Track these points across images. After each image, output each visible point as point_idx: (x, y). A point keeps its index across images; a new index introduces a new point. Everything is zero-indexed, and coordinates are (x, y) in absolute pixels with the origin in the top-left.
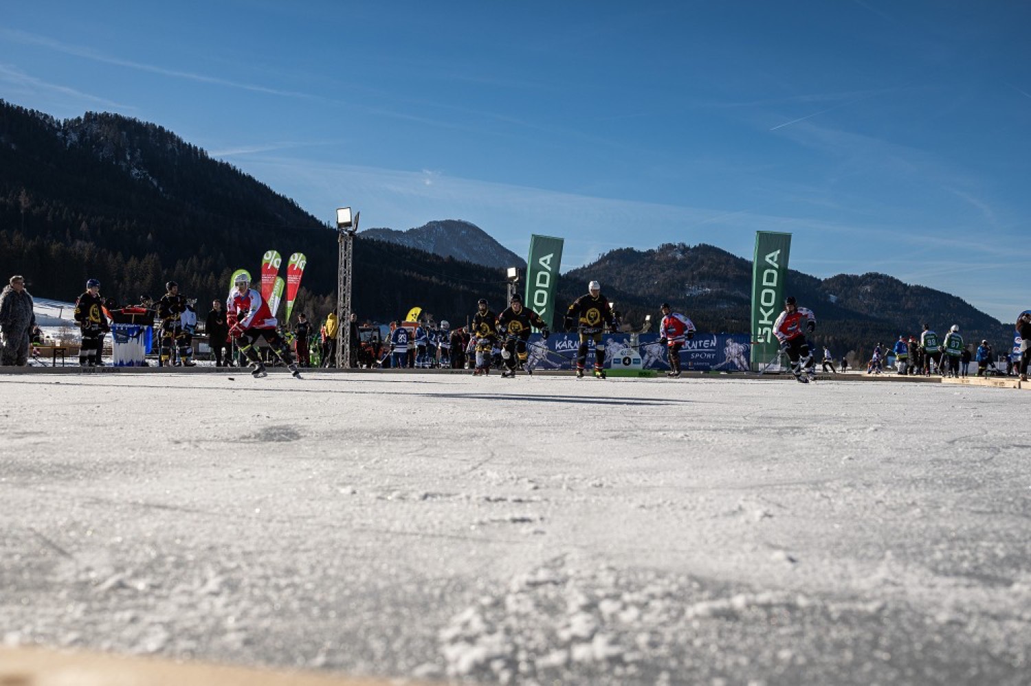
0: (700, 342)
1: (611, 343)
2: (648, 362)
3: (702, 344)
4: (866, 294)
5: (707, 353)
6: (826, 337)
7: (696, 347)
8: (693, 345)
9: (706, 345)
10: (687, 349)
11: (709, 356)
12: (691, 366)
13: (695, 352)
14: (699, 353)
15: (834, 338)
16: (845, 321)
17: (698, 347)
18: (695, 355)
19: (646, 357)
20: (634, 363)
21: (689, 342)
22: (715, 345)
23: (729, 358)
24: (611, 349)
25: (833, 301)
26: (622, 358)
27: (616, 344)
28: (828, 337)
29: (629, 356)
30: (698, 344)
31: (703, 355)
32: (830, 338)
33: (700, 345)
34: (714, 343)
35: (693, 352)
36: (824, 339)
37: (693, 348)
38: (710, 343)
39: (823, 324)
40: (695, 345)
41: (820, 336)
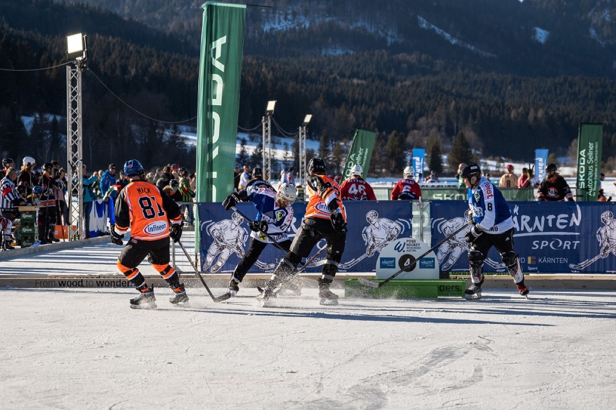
0: (551, 217)
1: (374, 220)
2: (448, 256)
3: (554, 221)
4: (602, 26)
5: (564, 238)
6: (532, 110)
7: (541, 228)
8: (537, 222)
9: (561, 224)
10: (525, 231)
11: (567, 245)
12: (531, 266)
13: (541, 238)
14: (549, 238)
15: (546, 113)
16: (565, 80)
17: (547, 228)
18: (540, 244)
19: (445, 247)
20: (422, 266)
21: (528, 218)
22: (578, 223)
23: (607, 248)
24: (375, 232)
25: (542, 40)
26: (398, 256)
27: (384, 221)
28: (536, 110)
29: (411, 253)
30: (546, 221)
31: (557, 243)
32: (540, 113)
33: (550, 225)
34: (576, 221)
35: (535, 238)
36: (527, 114)
37: (537, 230)
38: (569, 219)
39: (523, 85)
40: (539, 224)
41: (521, 110)
